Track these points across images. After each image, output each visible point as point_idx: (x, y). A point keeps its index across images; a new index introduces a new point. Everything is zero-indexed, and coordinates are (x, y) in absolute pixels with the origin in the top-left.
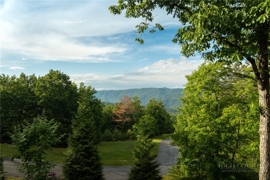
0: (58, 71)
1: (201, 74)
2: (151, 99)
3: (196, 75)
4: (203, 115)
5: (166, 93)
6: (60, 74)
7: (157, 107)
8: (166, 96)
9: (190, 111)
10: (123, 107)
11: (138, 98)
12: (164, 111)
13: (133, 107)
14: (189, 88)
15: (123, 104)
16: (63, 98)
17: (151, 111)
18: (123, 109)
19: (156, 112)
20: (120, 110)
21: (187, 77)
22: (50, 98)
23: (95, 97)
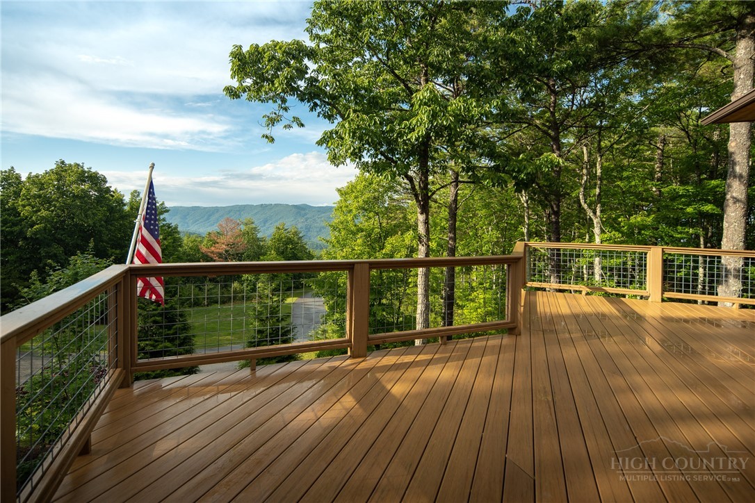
0: (78, 165)
1: (358, 187)
2: (277, 224)
3: (352, 188)
4: (359, 248)
5: (306, 214)
6: (84, 172)
7: (290, 239)
8: (306, 221)
9: (342, 243)
10: (222, 240)
11: (252, 223)
12: (302, 246)
13: (243, 240)
14: (341, 207)
15: (222, 235)
16: (91, 222)
17: (279, 247)
18: (223, 244)
19: (287, 248)
20: (217, 245)
21: (339, 190)
22: (56, 222)
23: (164, 220)
